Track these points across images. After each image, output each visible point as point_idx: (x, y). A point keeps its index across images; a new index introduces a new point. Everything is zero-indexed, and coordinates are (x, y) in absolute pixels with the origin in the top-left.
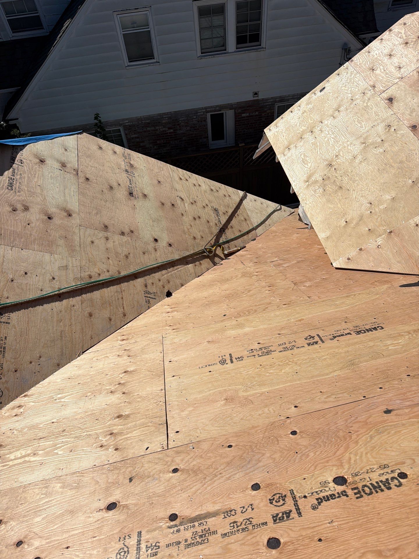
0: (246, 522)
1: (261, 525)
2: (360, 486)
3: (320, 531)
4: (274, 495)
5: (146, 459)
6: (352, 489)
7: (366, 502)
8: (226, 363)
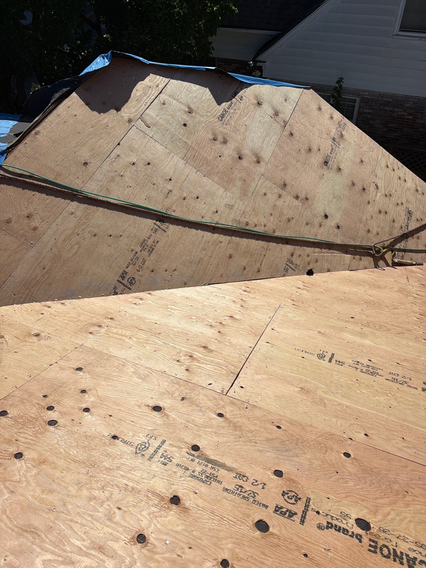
0: (251, 494)
1: (261, 505)
2: (381, 543)
3: (311, 549)
4: (290, 491)
5: (204, 392)
6: (370, 540)
7: (375, 560)
8: (324, 359)
